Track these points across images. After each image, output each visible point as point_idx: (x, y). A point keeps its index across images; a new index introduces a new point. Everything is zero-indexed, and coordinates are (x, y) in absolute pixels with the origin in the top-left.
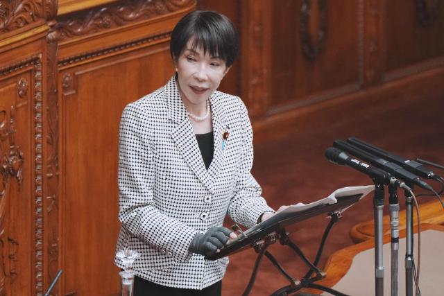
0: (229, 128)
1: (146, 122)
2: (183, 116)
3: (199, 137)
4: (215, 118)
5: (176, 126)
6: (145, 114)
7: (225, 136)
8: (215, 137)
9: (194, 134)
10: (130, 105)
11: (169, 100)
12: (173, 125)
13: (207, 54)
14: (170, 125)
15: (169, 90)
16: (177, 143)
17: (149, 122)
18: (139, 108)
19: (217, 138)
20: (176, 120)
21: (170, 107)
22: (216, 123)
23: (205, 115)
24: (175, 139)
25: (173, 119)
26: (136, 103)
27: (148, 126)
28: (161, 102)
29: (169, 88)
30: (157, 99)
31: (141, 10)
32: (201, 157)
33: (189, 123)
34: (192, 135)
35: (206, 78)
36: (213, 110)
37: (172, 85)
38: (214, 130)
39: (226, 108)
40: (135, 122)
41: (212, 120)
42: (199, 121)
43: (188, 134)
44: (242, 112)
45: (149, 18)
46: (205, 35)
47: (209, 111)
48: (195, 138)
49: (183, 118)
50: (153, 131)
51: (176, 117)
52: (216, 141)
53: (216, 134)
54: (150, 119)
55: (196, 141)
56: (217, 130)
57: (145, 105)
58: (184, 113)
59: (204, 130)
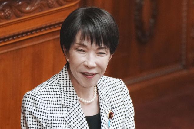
0: (113, 108)
1: (43, 108)
2: (75, 101)
3: (88, 119)
4: (101, 101)
5: (69, 109)
6: (42, 101)
7: (111, 116)
8: (102, 117)
9: (84, 116)
10: (28, 93)
11: (62, 87)
12: (66, 109)
13: (94, 44)
14: (64, 109)
15: (61, 78)
16: (70, 124)
17: (45, 108)
18: (37, 96)
19: (104, 118)
20: (68, 105)
21: (63, 94)
22: (103, 105)
23: (93, 98)
24: (68, 121)
25: (66, 104)
27: (45, 111)
28: (55, 90)
29: (61, 76)
30: (52, 87)
31: (36, 4)
33: (80, 106)
34: (82, 117)
35: (95, 65)
36: (100, 93)
37: (65, 74)
38: (101, 111)
39: (111, 90)
40: (34, 108)
41: (98, 103)
42: (89, 104)
43: (79, 116)
44: (125, 93)
45: (42, 10)
46: (91, 29)
47: (96, 94)
48: (85, 119)
49: (75, 103)
50: (49, 115)
51: (69, 102)
52: (103, 121)
53: (102, 115)
54: (46, 105)
55: (86, 122)
56: (103, 112)
57: (42, 93)
58: (75, 98)
59: (92, 112)
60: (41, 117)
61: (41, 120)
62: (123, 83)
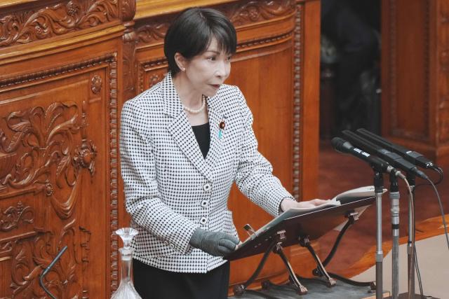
0: (225, 118)
1: (142, 117)
2: (179, 110)
3: (195, 129)
4: (210, 110)
5: (172, 119)
6: (141, 111)
7: (222, 126)
8: (211, 128)
9: (190, 126)
10: (127, 102)
11: (165, 95)
12: (170, 119)
14: (167, 119)
15: (165, 86)
16: (174, 136)
17: (144, 118)
18: (136, 105)
19: (213, 129)
20: (172, 114)
21: (165, 102)
22: (212, 114)
23: (201, 107)
24: (172, 133)
25: (169, 114)
26: (133, 100)
27: (144, 121)
28: (157, 98)
29: (165, 84)
30: (153, 95)
32: (198, 148)
33: (185, 116)
34: (189, 128)
36: (208, 101)
37: (168, 81)
38: (210, 120)
39: (223, 98)
40: (132, 118)
41: (207, 112)
42: (195, 114)
43: (184, 127)
44: (240, 101)
47: (204, 103)
48: (191, 130)
49: (179, 112)
50: (149, 126)
51: (172, 111)
52: (212, 132)
53: (211, 124)
54: (146, 115)
55: (193, 133)
56: (212, 121)
57: (141, 101)
58: (180, 107)
59: (200, 122)
60: (140, 128)
61: (140, 131)
62: (238, 90)
